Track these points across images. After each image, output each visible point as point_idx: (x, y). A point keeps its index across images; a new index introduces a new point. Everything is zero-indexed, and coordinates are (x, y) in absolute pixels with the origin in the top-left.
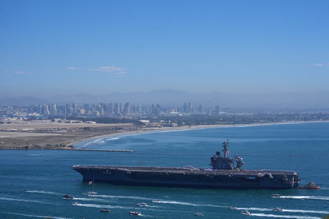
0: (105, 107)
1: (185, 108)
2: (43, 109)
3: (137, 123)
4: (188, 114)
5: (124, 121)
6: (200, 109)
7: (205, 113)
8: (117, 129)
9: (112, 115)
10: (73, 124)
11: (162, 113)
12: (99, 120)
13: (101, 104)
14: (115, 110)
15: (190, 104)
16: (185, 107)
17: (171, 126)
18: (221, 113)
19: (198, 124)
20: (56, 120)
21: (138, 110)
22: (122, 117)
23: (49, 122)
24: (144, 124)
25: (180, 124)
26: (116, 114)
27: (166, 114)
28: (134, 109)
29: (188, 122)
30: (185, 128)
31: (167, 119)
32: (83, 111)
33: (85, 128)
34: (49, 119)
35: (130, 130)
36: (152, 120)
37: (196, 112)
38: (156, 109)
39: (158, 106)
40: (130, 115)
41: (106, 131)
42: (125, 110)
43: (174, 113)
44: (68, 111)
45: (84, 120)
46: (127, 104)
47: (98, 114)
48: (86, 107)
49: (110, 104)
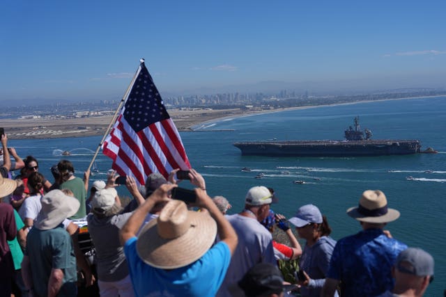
0: (220, 97)
1: (282, 95)
2: (174, 101)
3: (244, 108)
4: (284, 99)
5: (234, 107)
6: (293, 94)
7: (297, 98)
8: (227, 114)
9: (225, 102)
10: (195, 111)
11: (264, 99)
12: (215, 107)
13: (218, 95)
14: (228, 99)
15: (285, 91)
16: (282, 93)
17: (269, 109)
18: (309, 97)
19: (290, 106)
20: (182, 108)
21: (246, 98)
22: (233, 104)
23: (177, 110)
24: (249, 108)
25: (276, 107)
26: (229, 102)
27: (268, 100)
28: (243, 97)
29: (283, 105)
30: (279, 110)
31: (266, 104)
32: (204, 101)
33: (203, 114)
34: (177, 108)
35: (238, 113)
36: (255, 105)
37: (290, 98)
38: (259, 96)
39: (261, 94)
40: (239, 102)
41: (219, 115)
42: (236, 98)
43: (273, 98)
44: (193, 101)
45: (204, 108)
46: (237, 94)
47: (215, 103)
48: (206, 97)
49: (225, 94)
